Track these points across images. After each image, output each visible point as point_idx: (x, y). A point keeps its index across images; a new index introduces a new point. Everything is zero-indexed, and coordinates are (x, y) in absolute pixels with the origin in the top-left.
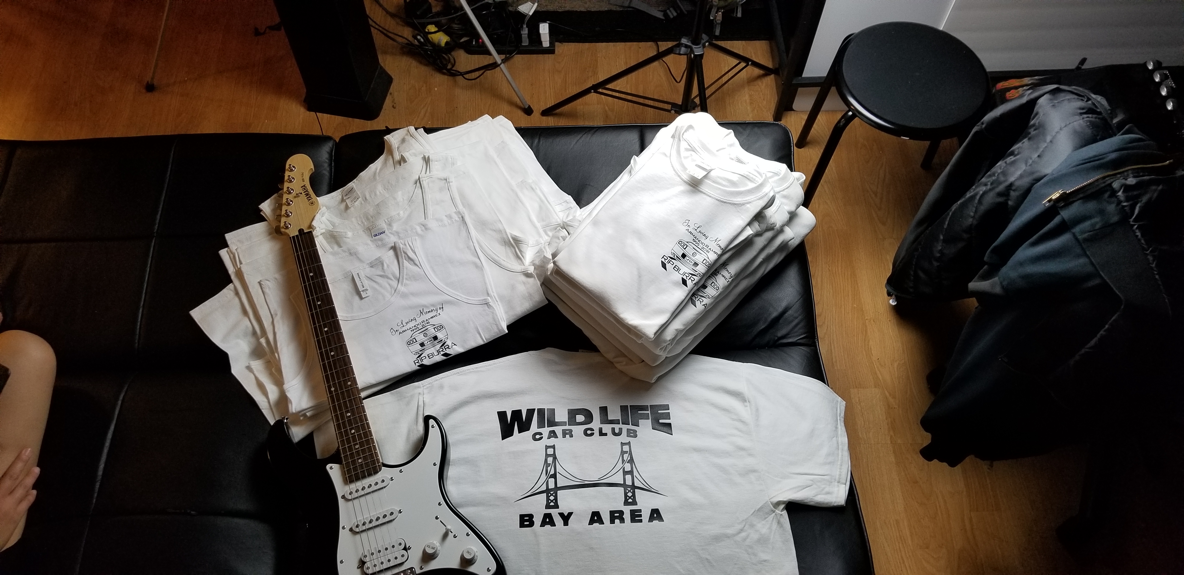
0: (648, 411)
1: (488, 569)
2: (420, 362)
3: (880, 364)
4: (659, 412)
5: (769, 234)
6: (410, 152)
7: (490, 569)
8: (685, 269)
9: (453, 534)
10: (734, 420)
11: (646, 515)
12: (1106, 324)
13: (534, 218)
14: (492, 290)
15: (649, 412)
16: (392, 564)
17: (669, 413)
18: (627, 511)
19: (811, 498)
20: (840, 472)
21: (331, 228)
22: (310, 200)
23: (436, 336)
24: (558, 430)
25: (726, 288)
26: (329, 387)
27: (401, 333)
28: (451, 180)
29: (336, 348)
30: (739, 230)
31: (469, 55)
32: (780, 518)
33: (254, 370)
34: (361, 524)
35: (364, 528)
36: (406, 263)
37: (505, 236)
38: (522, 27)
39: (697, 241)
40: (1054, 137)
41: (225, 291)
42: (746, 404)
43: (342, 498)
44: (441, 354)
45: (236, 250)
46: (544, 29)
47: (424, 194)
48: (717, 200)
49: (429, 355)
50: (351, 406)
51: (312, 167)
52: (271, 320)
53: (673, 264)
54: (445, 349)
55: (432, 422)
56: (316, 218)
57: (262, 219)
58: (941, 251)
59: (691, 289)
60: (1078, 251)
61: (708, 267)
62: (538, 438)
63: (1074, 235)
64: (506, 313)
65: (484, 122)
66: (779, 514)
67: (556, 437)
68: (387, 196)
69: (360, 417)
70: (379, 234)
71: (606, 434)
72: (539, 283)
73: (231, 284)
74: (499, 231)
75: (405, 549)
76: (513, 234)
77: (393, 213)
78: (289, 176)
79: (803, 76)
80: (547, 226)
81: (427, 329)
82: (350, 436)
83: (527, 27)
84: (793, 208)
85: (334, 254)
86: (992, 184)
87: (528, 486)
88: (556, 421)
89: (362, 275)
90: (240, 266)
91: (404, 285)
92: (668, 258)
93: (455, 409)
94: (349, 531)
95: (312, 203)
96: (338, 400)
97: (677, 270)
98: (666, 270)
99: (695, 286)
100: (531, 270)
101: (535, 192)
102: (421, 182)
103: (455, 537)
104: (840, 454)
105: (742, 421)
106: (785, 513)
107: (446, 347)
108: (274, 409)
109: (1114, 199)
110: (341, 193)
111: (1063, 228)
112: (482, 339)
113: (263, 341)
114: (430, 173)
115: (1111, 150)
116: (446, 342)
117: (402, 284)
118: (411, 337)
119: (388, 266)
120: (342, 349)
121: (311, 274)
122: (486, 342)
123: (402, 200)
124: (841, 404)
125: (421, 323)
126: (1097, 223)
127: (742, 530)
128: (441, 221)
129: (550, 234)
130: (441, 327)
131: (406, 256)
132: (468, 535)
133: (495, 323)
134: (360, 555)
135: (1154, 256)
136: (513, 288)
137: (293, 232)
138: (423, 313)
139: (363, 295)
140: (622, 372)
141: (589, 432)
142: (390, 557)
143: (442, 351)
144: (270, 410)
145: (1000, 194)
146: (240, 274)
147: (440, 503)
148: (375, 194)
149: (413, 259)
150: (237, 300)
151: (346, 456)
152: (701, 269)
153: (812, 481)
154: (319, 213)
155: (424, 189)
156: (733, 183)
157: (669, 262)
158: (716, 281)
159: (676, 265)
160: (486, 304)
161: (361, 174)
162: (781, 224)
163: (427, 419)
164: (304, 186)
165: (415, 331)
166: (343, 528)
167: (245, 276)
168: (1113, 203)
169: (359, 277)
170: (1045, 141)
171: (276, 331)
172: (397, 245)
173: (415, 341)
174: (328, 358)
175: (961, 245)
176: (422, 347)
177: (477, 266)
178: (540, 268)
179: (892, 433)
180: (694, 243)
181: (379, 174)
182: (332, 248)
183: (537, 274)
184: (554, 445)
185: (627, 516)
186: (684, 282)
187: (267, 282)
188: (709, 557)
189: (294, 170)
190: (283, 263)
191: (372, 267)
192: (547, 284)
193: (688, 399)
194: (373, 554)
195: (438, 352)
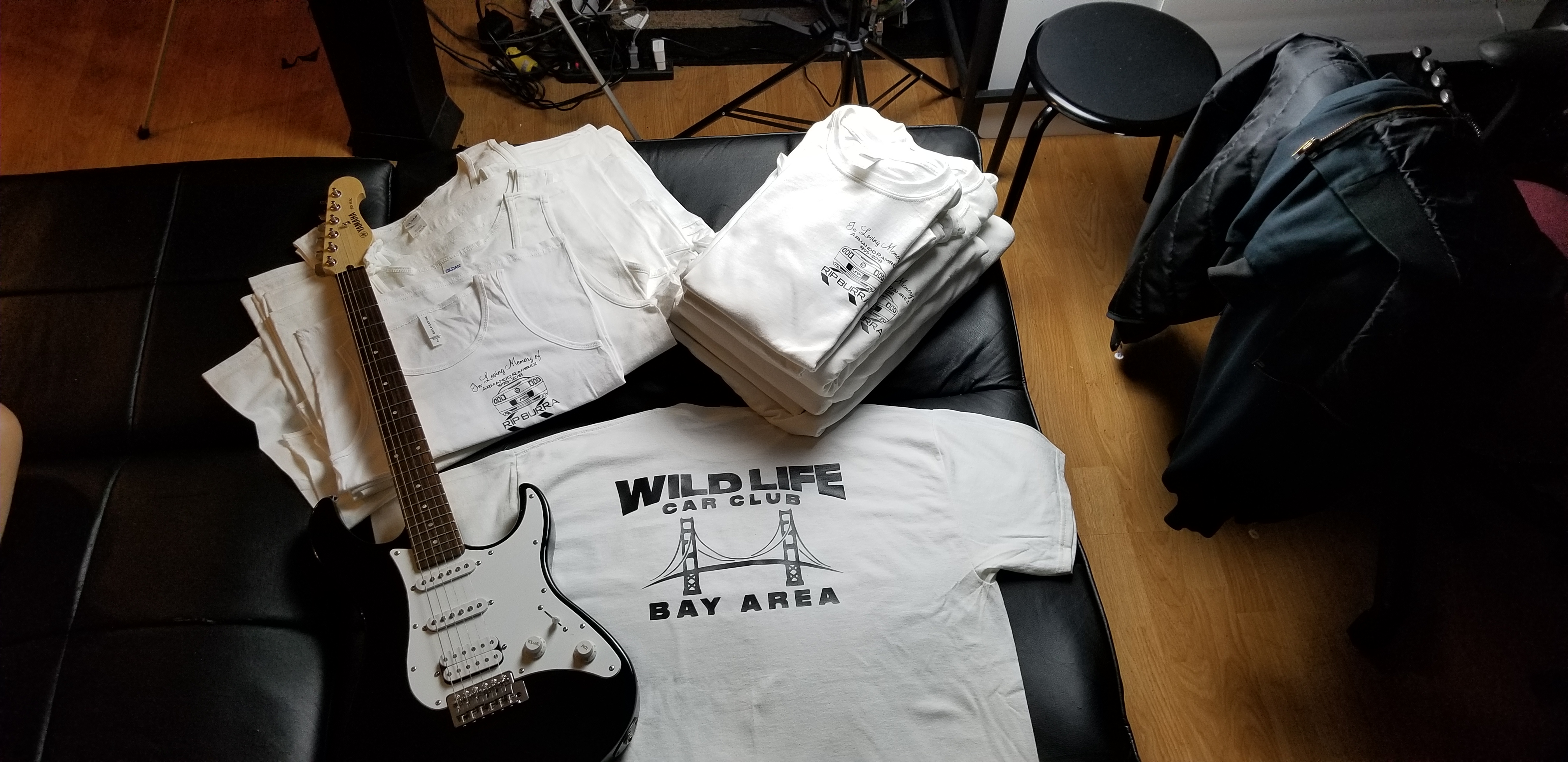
0: (813, 472)
1: (611, 667)
2: (511, 424)
3: (1108, 437)
4: (827, 473)
5: (956, 244)
6: (491, 166)
7: (613, 667)
8: (852, 283)
9: (563, 627)
10: (923, 477)
11: (815, 596)
12: (1381, 299)
13: (655, 243)
14: (603, 329)
15: (814, 474)
16: (481, 667)
17: (840, 473)
18: (791, 591)
19: (1028, 564)
20: (1064, 533)
21: (389, 264)
22: (361, 230)
23: (532, 391)
24: (697, 500)
25: (906, 310)
26: (392, 454)
27: (485, 389)
28: (545, 200)
29: (399, 406)
30: (919, 233)
31: (563, 84)
32: (989, 590)
33: (290, 444)
34: (438, 620)
35: (443, 625)
36: (489, 302)
37: (618, 265)
38: (630, 45)
39: (866, 248)
40: (1300, 87)
41: (249, 347)
42: (938, 457)
43: (412, 590)
44: (539, 414)
45: (264, 295)
46: (658, 46)
47: (510, 217)
48: (888, 196)
49: (523, 416)
50: (422, 474)
51: (363, 192)
52: (311, 380)
53: (836, 276)
54: (544, 407)
55: (529, 491)
56: (369, 251)
57: (298, 259)
58: (1173, 254)
59: (861, 307)
60: (1339, 209)
61: (881, 280)
62: (669, 510)
63: (1332, 190)
64: (623, 359)
65: (586, 133)
66: (988, 585)
67: (694, 508)
68: (462, 221)
69: (434, 488)
70: (453, 269)
71: (759, 502)
72: (665, 319)
73: (257, 338)
74: (611, 260)
75: (498, 648)
76: (628, 262)
77: (470, 241)
78: (333, 202)
79: (989, 89)
80: (673, 252)
81: (520, 383)
82: (422, 512)
83: (636, 45)
84: (985, 215)
85: (394, 295)
86: (1228, 155)
87: (659, 568)
88: (693, 489)
89: (432, 319)
90: (269, 315)
91: (488, 330)
92: (829, 270)
93: (559, 480)
94: (423, 630)
95: (364, 234)
96: (404, 469)
97: (842, 284)
98: (828, 284)
99: (865, 305)
100: (654, 303)
101: (655, 213)
102: (507, 203)
103: (565, 630)
104: (1062, 511)
105: (935, 478)
106: (995, 584)
107: (545, 405)
108: (317, 489)
109: (1377, 145)
110: (401, 224)
111: (1320, 184)
112: (592, 393)
113: (301, 406)
114: (518, 191)
115: (1369, 91)
116: (544, 399)
117: (485, 327)
118: (499, 393)
119: (466, 306)
120: (407, 407)
121: (365, 318)
122: (598, 397)
123: (482, 225)
124: (1060, 457)
125: (512, 376)
126: (1360, 173)
127: (941, 609)
128: (535, 249)
129: (677, 262)
130: (537, 380)
131: (490, 293)
132: (582, 627)
133: (609, 372)
134: (438, 660)
135: (1432, 208)
136: (631, 327)
137: (339, 268)
138: (514, 363)
139: (434, 343)
140: (776, 427)
141: (737, 501)
142: (478, 659)
143: (540, 410)
144: (312, 491)
145: (1240, 165)
146: (269, 325)
147: (543, 590)
148: (447, 221)
149: (499, 296)
150: (265, 358)
151: (416, 538)
152: (873, 282)
153: (1029, 544)
154: (373, 245)
155: (510, 211)
156: (908, 176)
157: (832, 275)
158: (893, 302)
159: (840, 279)
160: (597, 348)
161: (427, 198)
162: (970, 232)
163: (523, 488)
164: (353, 214)
165: (503, 386)
166: (415, 627)
167: (276, 326)
168: (1376, 149)
169: (428, 322)
170: (1290, 93)
171: (318, 391)
172: (477, 280)
173: (504, 398)
174: (389, 418)
175: (1196, 241)
176: (513, 405)
177: (582, 303)
178: (666, 299)
179: (1128, 520)
180: (862, 251)
181: (450, 196)
182: (392, 289)
183: (662, 308)
184: (692, 518)
185: (791, 599)
186: (852, 299)
187: (306, 333)
188: (900, 644)
189: (339, 196)
190: (327, 308)
191: (444, 309)
192: (674, 320)
193: (863, 455)
194: (455, 656)
195: (535, 411)
